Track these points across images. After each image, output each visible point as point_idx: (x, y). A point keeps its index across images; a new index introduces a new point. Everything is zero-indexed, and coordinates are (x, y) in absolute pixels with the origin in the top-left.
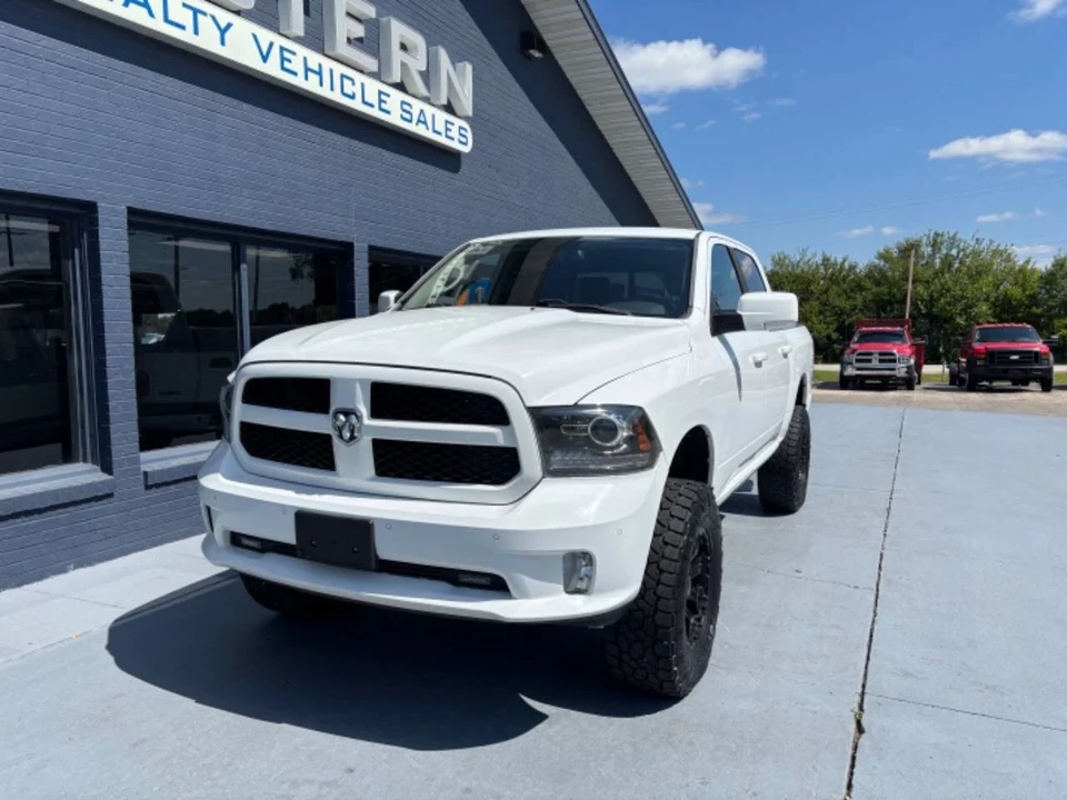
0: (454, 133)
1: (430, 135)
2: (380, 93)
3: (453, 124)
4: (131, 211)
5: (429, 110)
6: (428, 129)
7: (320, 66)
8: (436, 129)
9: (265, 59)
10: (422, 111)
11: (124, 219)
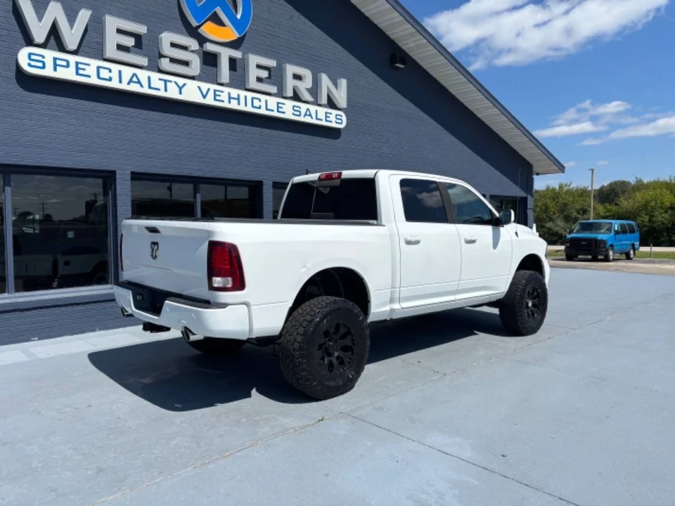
0: (332, 118)
1: (314, 121)
2: (278, 103)
3: (331, 114)
4: (133, 173)
5: (313, 108)
6: (312, 118)
7: (238, 95)
8: (318, 117)
9: (204, 97)
10: (308, 109)
11: (129, 177)
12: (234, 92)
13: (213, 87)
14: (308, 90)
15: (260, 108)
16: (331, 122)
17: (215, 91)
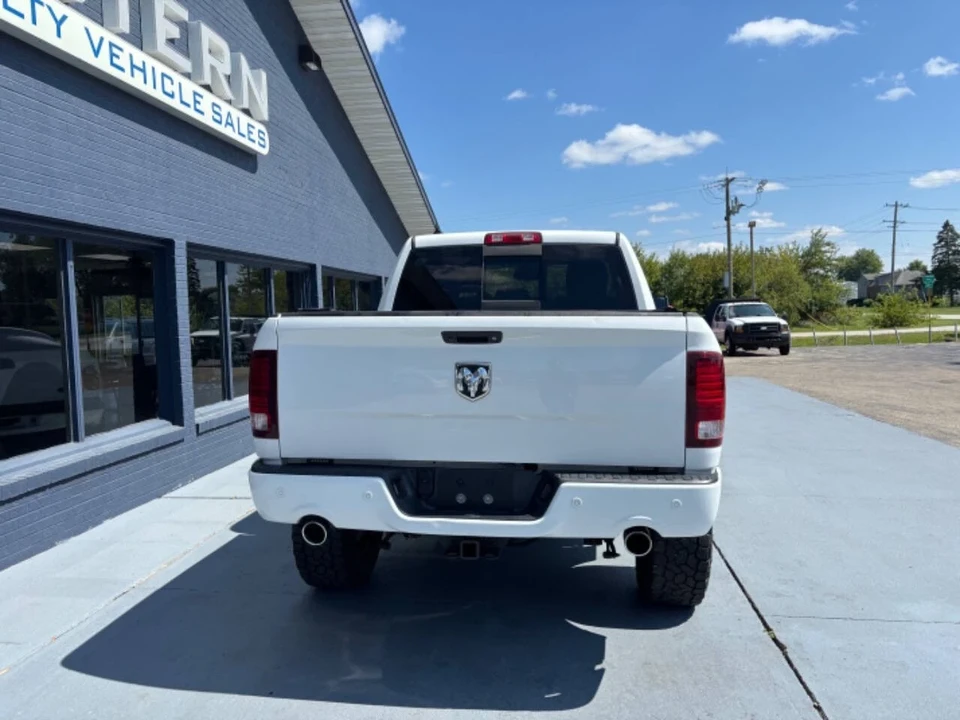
1: (237, 136)
2: (195, 94)
3: (254, 127)
5: (235, 113)
6: (234, 130)
7: (144, 63)
8: (241, 131)
10: (229, 114)
12: (140, 57)
13: (110, 37)
14: (228, 78)
15: (172, 96)
16: (253, 141)
17: (111, 45)
